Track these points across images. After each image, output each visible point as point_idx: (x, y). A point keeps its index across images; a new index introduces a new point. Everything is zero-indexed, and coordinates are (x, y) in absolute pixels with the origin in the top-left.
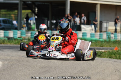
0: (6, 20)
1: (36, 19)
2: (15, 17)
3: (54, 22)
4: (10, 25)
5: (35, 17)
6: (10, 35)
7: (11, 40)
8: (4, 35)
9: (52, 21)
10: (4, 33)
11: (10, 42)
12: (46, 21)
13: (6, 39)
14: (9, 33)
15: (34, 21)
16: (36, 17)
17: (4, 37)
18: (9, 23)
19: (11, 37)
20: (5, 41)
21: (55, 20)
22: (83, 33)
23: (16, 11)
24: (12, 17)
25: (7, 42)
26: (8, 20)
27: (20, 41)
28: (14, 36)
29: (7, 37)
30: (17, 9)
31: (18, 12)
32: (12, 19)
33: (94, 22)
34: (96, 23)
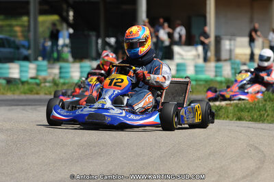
0: (1, 39)
1: (70, 36)
2: (22, 32)
3: (112, 40)
4: (12, 50)
5: (67, 30)
6: (13, 73)
7: (15, 85)
9: (107, 40)
11: (12, 89)
12: (94, 38)
13: (4, 82)
14: (9, 68)
15: (67, 41)
16: (71, 31)
18: (9, 47)
19: (15, 79)
20: (1, 88)
21: (113, 37)
22: (178, 65)
23: (25, 19)
24: (15, 32)
25: (4, 89)
26: (6, 39)
27: (35, 86)
28: (21, 76)
29: (5, 79)
30: (27, 13)
31: (29, 21)
32: (16, 36)
33: (202, 39)
34: (206, 41)
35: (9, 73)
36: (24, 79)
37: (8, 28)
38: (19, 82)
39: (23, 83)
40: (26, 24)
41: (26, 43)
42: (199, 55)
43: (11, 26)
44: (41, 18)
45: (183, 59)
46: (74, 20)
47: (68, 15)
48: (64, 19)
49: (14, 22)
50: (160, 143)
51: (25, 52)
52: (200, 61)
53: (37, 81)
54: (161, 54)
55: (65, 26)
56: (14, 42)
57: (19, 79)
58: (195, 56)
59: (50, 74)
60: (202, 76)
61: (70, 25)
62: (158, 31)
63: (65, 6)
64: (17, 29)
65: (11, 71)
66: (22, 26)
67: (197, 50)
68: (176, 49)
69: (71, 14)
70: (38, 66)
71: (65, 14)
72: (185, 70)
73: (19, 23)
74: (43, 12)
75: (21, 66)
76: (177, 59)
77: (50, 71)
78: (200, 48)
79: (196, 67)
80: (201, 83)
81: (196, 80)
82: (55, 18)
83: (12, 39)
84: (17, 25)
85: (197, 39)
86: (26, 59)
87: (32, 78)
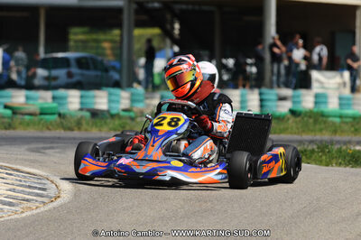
0: (85, 58)
2: (112, 49)
3: (230, 62)
4: (99, 73)
5: (172, 47)
6: (100, 103)
7: (102, 118)
8: (81, 103)
9: (224, 61)
10: (82, 97)
11: (99, 124)
13: (87, 114)
14: (95, 97)
16: (176, 49)
17: (81, 109)
18: (96, 68)
19: (102, 111)
20: (84, 123)
21: (232, 57)
22: (317, 96)
23: (116, 32)
24: (104, 49)
25: (88, 124)
26: (92, 59)
27: (129, 121)
28: (110, 107)
29: (88, 110)
30: (119, 26)
31: (121, 36)
32: (103, 55)
33: (349, 62)
34: (355, 65)
35: (95, 103)
36: (114, 112)
37: (94, 44)
38: (108, 115)
39: (113, 116)
40: (118, 38)
41: (117, 64)
42: (344, 84)
43: (97, 41)
44: (137, 32)
45: (323, 88)
46: (180, 34)
47: (173, 28)
48: (168, 33)
49: (101, 36)
50: (292, 198)
51: (116, 76)
52: (347, 92)
53: (132, 114)
54: (294, 81)
55: (168, 42)
56: (102, 62)
57: (108, 111)
58: (339, 84)
59: (148, 106)
60: (349, 112)
61: (175, 42)
62: (291, 51)
63: (168, 16)
64: (106, 45)
65: (98, 100)
66: (111, 41)
67: (342, 76)
68: (315, 74)
69: (177, 26)
70: (132, 94)
71: (168, 27)
72: (326, 103)
73: (108, 37)
74: (140, 24)
75: (110, 94)
76: (316, 88)
77: (148, 101)
78: (347, 74)
79: (341, 99)
80: (348, 120)
81: (341, 117)
82: (156, 31)
83: (100, 58)
84: (105, 41)
85: (342, 62)
86: (117, 85)
87: (125, 110)
